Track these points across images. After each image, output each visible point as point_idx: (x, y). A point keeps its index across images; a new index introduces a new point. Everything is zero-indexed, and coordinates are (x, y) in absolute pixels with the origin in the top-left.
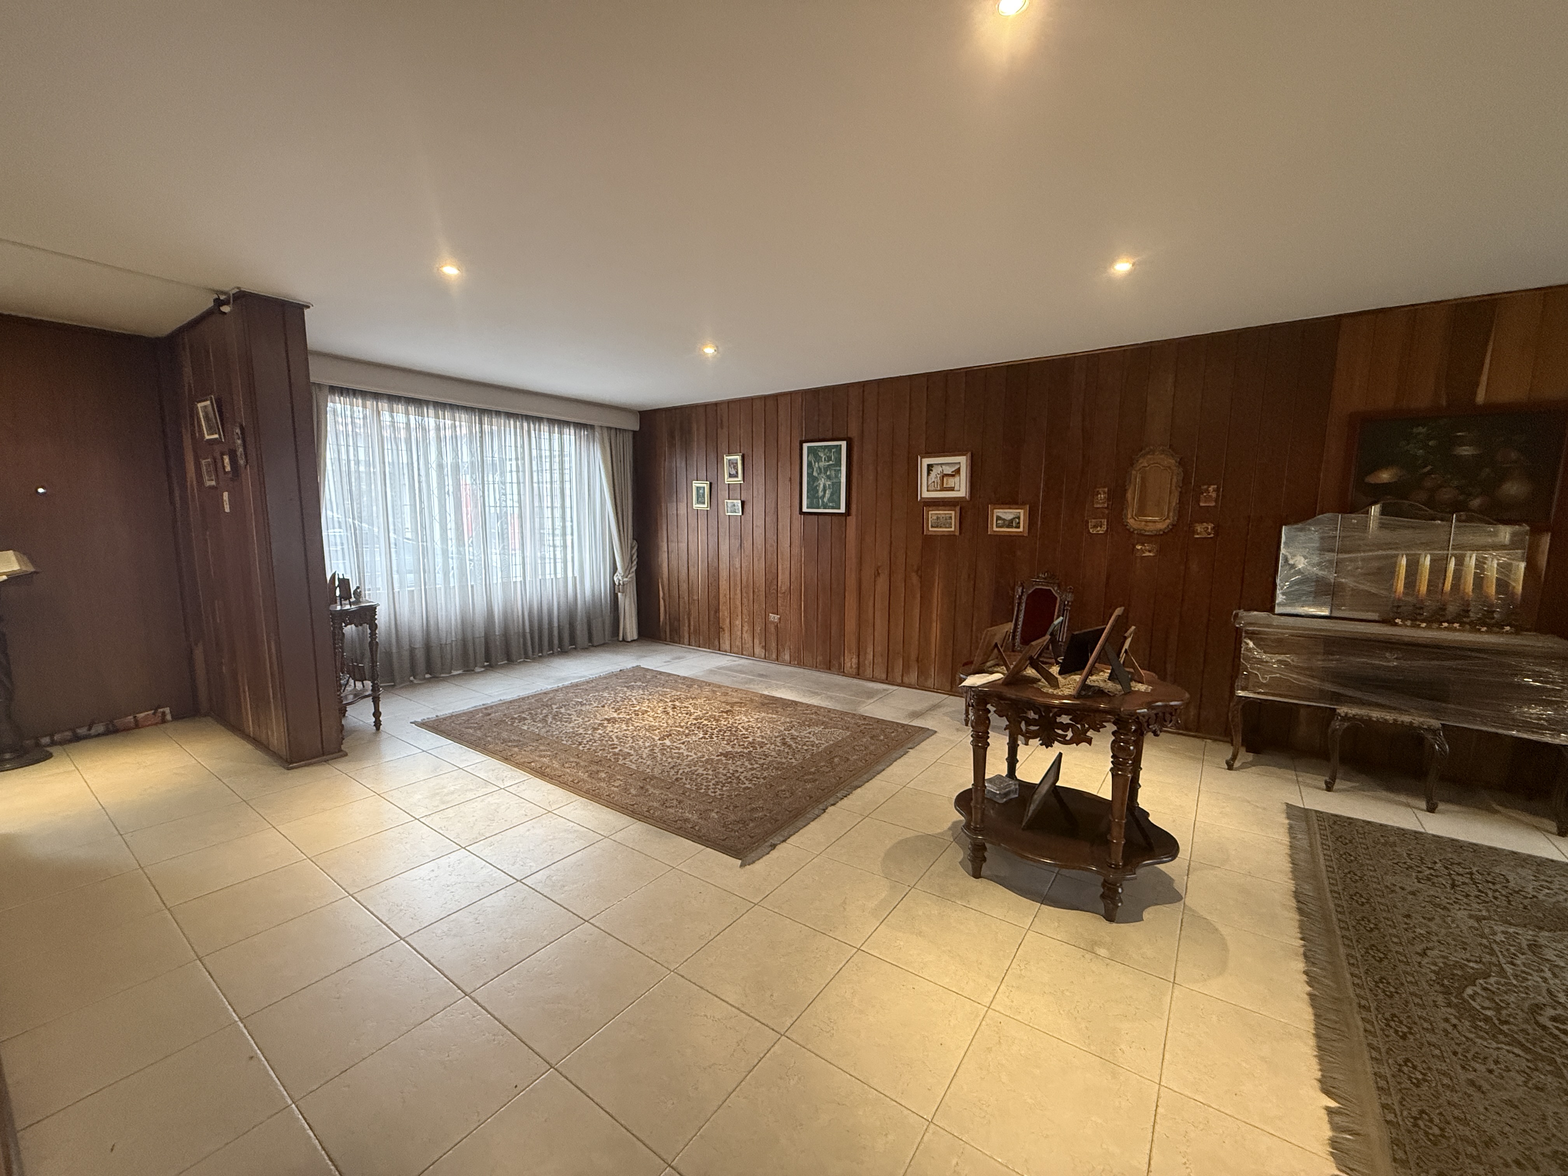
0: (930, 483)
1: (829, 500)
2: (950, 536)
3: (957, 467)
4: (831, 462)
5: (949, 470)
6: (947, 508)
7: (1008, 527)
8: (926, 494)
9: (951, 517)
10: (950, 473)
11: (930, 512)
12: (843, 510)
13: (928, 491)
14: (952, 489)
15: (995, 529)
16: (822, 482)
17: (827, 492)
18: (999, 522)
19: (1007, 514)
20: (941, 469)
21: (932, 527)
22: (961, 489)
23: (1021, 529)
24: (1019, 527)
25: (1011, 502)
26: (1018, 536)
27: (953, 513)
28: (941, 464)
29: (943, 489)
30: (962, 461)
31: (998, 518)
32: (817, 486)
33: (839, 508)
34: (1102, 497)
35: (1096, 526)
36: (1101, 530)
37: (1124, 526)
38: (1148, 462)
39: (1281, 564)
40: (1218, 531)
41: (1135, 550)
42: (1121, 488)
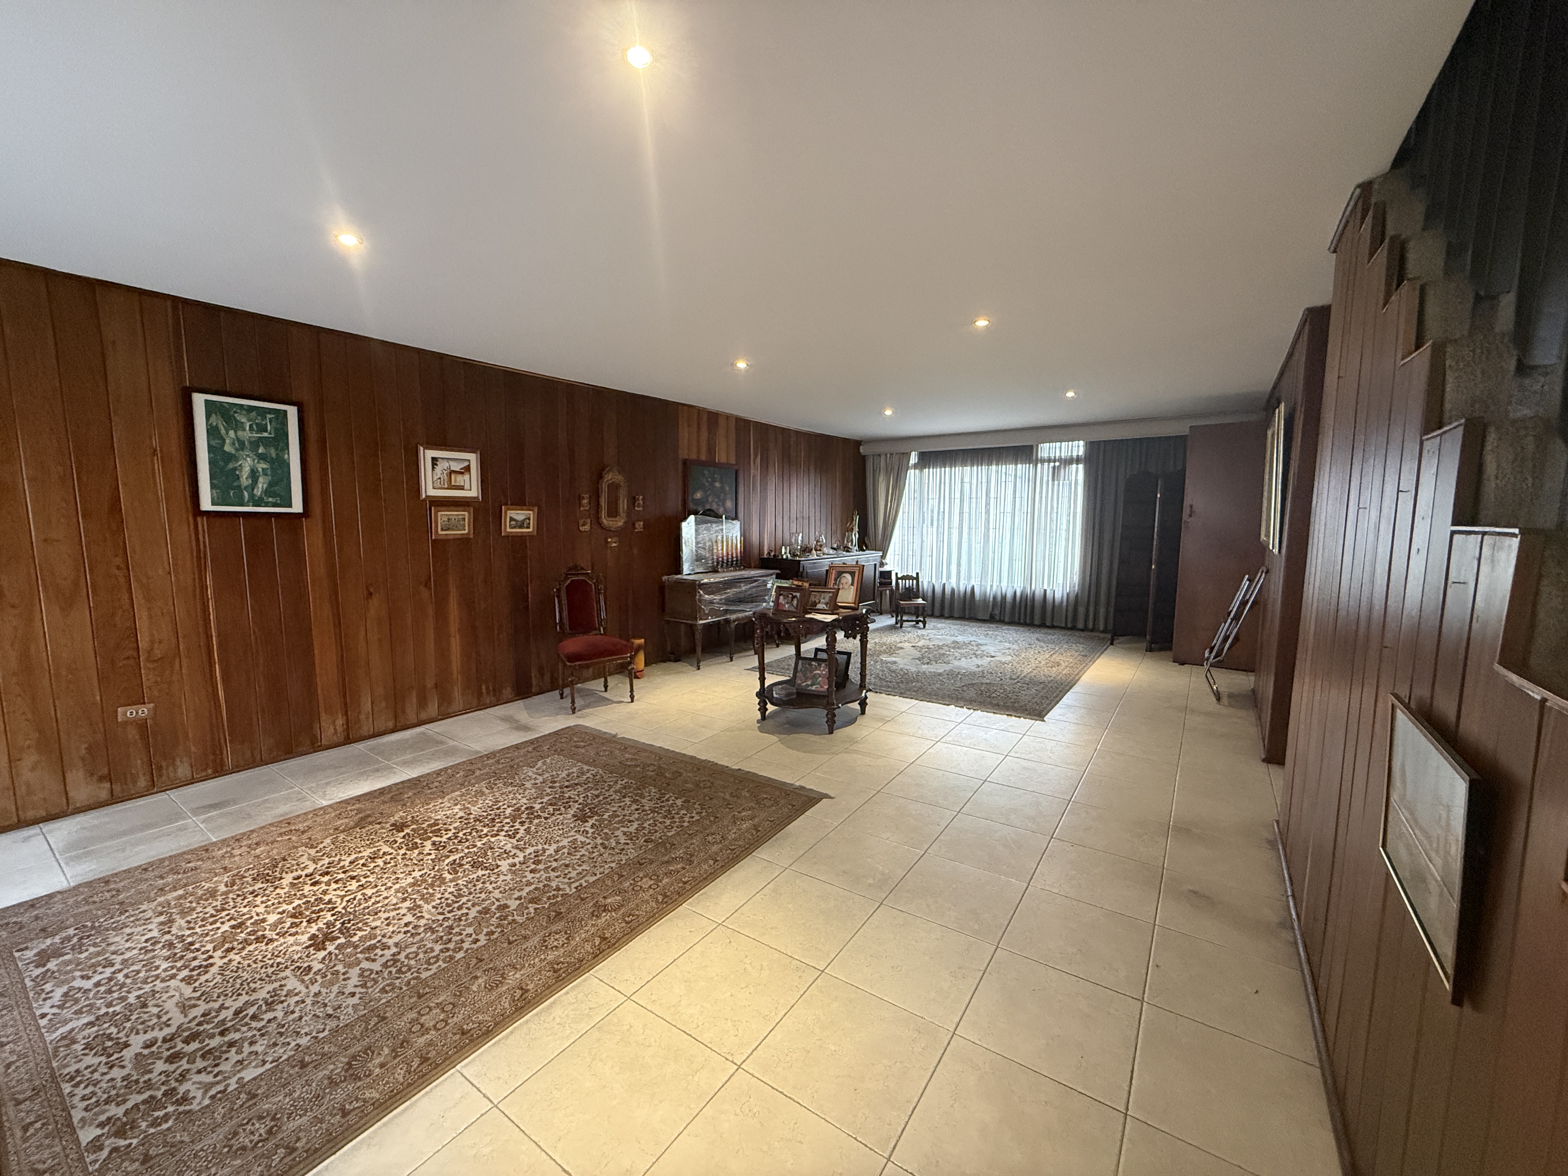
0: (435, 479)
1: (267, 492)
2: (463, 541)
3: (466, 464)
4: (265, 435)
5: (456, 467)
6: (460, 508)
7: (521, 527)
8: (432, 492)
9: (464, 519)
10: (458, 470)
11: (440, 513)
12: (297, 507)
13: (434, 488)
14: (461, 488)
15: (509, 530)
16: (247, 464)
17: (261, 479)
18: (513, 523)
19: (519, 515)
20: (447, 465)
21: (442, 530)
22: (472, 488)
23: (530, 530)
24: (528, 527)
25: (520, 503)
26: (530, 536)
27: (466, 513)
28: (448, 459)
29: (451, 487)
30: (472, 458)
31: (512, 519)
32: (235, 469)
33: (290, 506)
34: (585, 501)
35: (583, 525)
36: (587, 528)
37: (600, 524)
38: (610, 477)
39: (684, 545)
40: (645, 527)
41: (607, 542)
42: (596, 495)
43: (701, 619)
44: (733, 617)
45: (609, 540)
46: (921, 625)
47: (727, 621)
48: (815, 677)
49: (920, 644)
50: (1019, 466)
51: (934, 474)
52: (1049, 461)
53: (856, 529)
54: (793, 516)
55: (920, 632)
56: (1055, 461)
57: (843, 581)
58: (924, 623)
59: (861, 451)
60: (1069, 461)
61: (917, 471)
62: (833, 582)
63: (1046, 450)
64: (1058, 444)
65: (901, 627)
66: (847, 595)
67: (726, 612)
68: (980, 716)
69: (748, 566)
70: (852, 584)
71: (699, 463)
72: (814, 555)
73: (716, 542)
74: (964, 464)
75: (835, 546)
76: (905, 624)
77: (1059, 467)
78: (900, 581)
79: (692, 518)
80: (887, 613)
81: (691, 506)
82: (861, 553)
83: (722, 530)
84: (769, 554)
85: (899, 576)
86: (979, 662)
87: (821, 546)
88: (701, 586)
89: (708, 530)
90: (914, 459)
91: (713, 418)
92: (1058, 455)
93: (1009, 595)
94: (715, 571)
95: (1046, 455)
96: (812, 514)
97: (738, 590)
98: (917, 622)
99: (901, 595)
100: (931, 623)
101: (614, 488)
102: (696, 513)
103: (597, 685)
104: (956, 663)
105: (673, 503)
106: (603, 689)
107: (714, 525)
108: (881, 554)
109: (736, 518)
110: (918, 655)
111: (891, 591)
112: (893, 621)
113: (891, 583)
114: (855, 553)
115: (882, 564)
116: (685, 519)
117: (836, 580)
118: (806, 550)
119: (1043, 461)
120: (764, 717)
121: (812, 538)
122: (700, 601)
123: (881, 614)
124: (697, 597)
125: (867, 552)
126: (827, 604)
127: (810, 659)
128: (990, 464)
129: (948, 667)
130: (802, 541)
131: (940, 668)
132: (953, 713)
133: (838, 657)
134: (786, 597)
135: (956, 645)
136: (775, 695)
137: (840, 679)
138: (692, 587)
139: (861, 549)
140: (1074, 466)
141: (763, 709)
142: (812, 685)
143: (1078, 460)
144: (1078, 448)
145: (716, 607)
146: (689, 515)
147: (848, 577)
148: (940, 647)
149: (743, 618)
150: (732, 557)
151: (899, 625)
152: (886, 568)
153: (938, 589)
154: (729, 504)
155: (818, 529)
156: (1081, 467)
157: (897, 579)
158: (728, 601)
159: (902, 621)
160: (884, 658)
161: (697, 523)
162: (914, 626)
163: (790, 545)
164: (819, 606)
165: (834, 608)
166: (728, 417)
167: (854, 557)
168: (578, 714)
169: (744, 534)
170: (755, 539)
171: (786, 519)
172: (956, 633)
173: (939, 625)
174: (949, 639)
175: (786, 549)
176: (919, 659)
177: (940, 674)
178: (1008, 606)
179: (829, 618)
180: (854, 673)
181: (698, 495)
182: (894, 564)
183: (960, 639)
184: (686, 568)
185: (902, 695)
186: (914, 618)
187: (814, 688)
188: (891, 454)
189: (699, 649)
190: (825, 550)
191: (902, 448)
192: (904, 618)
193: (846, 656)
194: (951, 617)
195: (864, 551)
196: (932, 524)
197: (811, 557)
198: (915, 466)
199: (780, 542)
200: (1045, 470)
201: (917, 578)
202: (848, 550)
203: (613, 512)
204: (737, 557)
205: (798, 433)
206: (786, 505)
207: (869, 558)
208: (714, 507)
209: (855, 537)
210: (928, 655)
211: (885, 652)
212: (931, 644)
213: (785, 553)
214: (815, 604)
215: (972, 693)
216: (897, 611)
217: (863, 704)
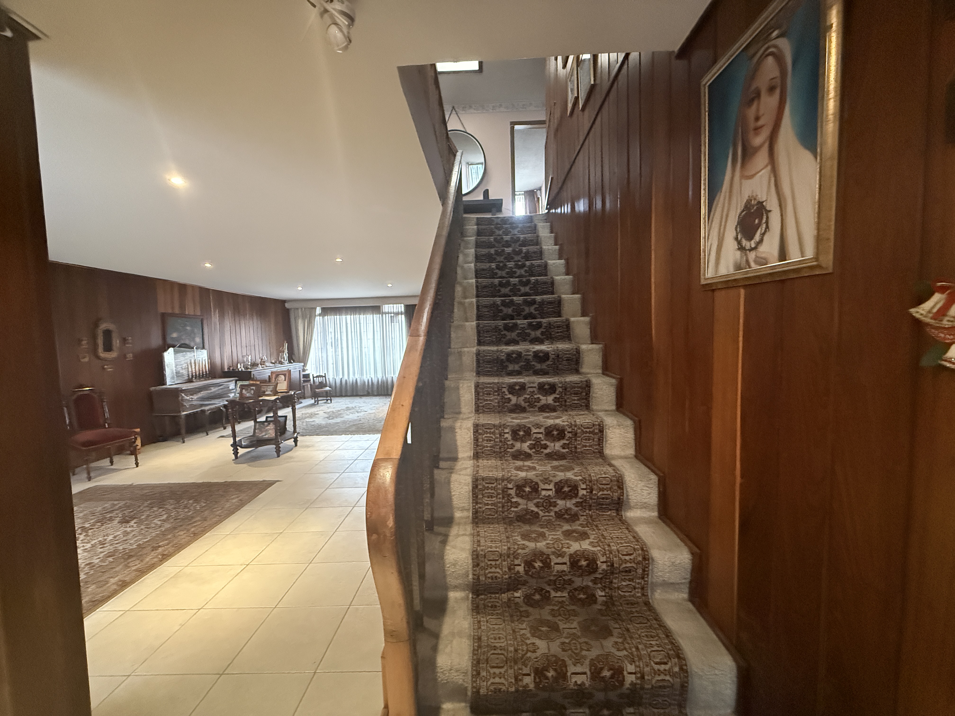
34: (84, 342)
35: (84, 358)
36: (86, 360)
37: (98, 357)
38: (104, 326)
39: (166, 367)
40: (134, 357)
41: (104, 369)
42: (94, 337)
43: (184, 411)
44: (207, 408)
45: (106, 367)
46: (329, 401)
47: (203, 411)
48: (267, 430)
49: (328, 411)
50: (375, 316)
51: (330, 319)
52: (388, 313)
53: (286, 351)
54: (244, 344)
55: (328, 405)
56: (391, 313)
57: (280, 379)
58: (331, 400)
59: (286, 306)
60: (397, 314)
61: (321, 317)
62: (274, 380)
63: (386, 308)
64: (392, 305)
65: (318, 404)
66: (282, 386)
67: (202, 405)
68: (356, 437)
69: (214, 377)
70: (285, 380)
71: (173, 315)
72: (260, 367)
73: (191, 363)
74: (346, 314)
75: (273, 361)
76: (320, 402)
77: (393, 316)
78: (315, 379)
79: (171, 350)
80: (308, 398)
81: (169, 341)
82: (290, 364)
83: (194, 356)
84: (229, 368)
85: (315, 376)
86: (359, 414)
87: (264, 362)
88: (182, 391)
89: (184, 356)
90: (318, 310)
91: (183, 288)
92: (392, 311)
93: (375, 381)
94: (190, 381)
95: (387, 311)
96: (256, 344)
97: (209, 392)
98: (327, 400)
99: (317, 386)
100: (335, 400)
101: (108, 334)
102: (174, 346)
103: (106, 462)
104: (347, 417)
105: (155, 341)
106: (110, 464)
107: (188, 353)
108: (303, 364)
109: (203, 348)
110: (326, 415)
111: (311, 385)
112: (313, 401)
113: (310, 380)
114: (287, 365)
115: (304, 370)
116: (166, 350)
117: (275, 379)
118: (254, 365)
119: (386, 313)
120: (236, 457)
121: (258, 357)
122: (182, 400)
123: (305, 398)
124: (180, 398)
125: (294, 364)
126: (271, 391)
127: (264, 422)
128: (360, 314)
129: (342, 419)
130: (251, 360)
131: (338, 420)
132: (343, 437)
133: (279, 419)
134: (246, 390)
135: (348, 409)
136: (243, 444)
137: (281, 430)
138: (175, 393)
139: (290, 362)
140: (400, 316)
141: (236, 453)
142: (265, 435)
143: (401, 314)
144: (401, 308)
145: (195, 403)
146: (168, 348)
147: (283, 377)
148: (339, 411)
149: (213, 409)
150: (203, 372)
151: (316, 403)
152: (307, 372)
153: (338, 382)
154: (198, 340)
155: (261, 351)
156: (403, 316)
157: (313, 377)
158: (203, 399)
159: (318, 401)
160: (307, 420)
161: (176, 352)
162: (325, 403)
163: (244, 362)
164: (267, 393)
165: (275, 393)
166: (193, 287)
167: (286, 366)
168: (92, 481)
169: (210, 357)
170: (218, 360)
171: (239, 347)
172: (349, 403)
173: (340, 401)
174: (344, 407)
175: (240, 365)
176: (327, 418)
177: (338, 423)
178: (375, 387)
179: (273, 398)
180: (289, 426)
181: (175, 335)
182: (312, 370)
183: (350, 406)
184: (169, 381)
185: (317, 435)
186: (325, 398)
187: (267, 436)
188: (305, 308)
189: (183, 431)
190: (267, 364)
191: (310, 305)
192: (319, 399)
193: (284, 418)
194: (346, 396)
195: (292, 363)
196: (332, 346)
197: (258, 369)
198: (320, 315)
199: (235, 360)
200: (387, 317)
201: (325, 377)
202: (281, 363)
203: (108, 348)
204: (206, 372)
205: (244, 296)
206: (238, 337)
207: (295, 368)
208: (187, 342)
209: (286, 356)
210: (331, 416)
211: (308, 417)
212: (334, 410)
213: (241, 368)
214: (264, 392)
215: (353, 429)
216: (315, 396)
217: (296, 441)
